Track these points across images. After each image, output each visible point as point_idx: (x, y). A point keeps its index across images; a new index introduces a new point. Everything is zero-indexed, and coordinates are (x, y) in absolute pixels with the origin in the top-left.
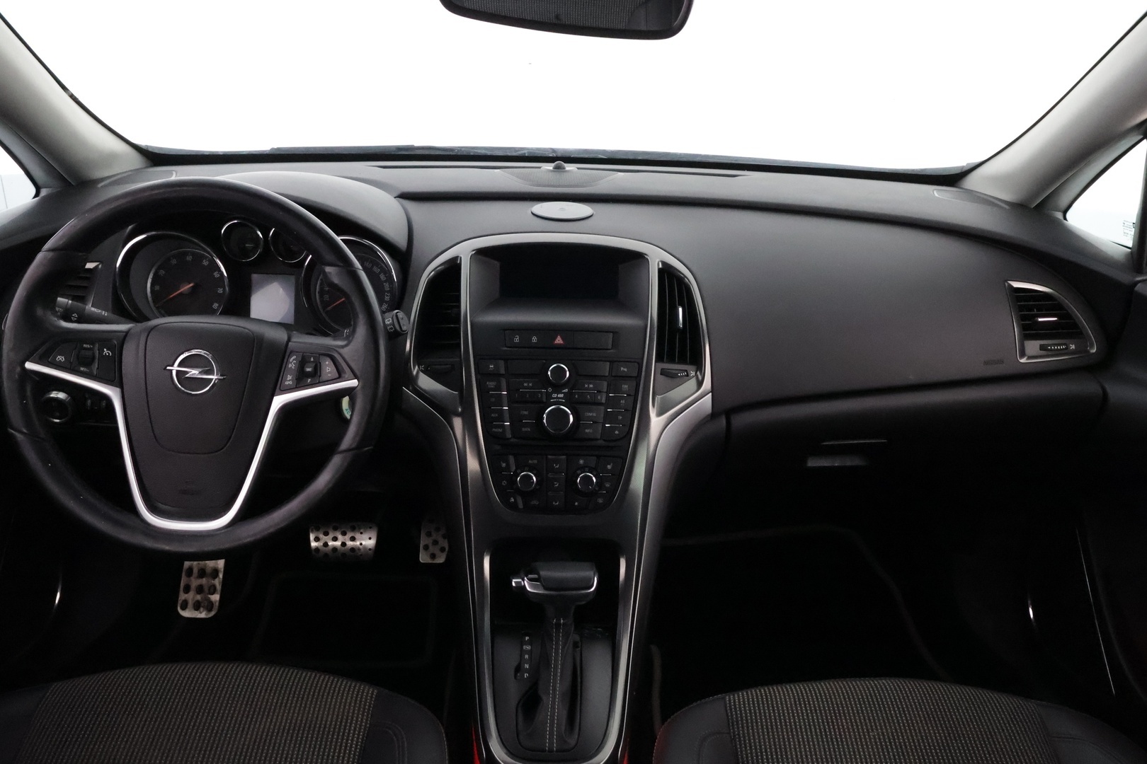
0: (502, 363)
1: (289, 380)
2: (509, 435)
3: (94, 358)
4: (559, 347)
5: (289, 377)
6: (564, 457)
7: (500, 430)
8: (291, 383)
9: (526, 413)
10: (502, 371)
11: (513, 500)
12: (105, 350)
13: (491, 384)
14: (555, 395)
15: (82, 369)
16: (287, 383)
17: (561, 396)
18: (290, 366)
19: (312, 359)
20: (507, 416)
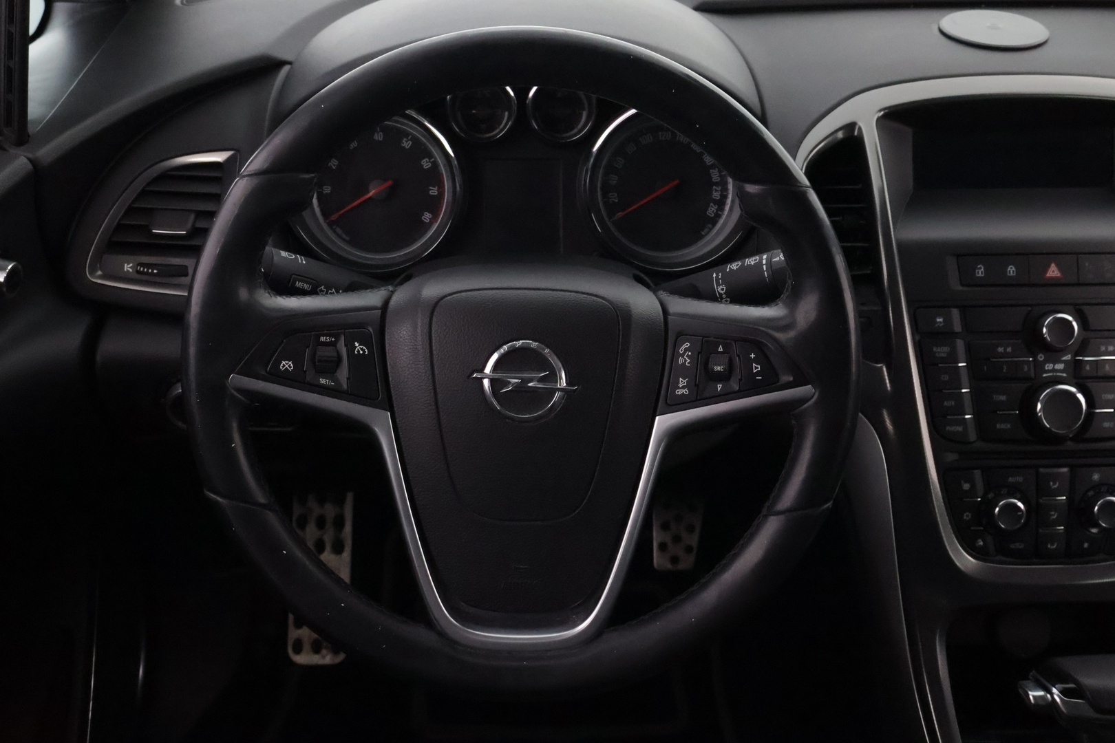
0: (955, 313)
1: (683, 387)
2: (972, 436)
3: (339, 360)
4: (1054, 283)
5: (683, 382)
6: (1065, 470)
7: (960, 429)
8: (685, 391)
9: (1003, 398)
10: (957, 327)
11: (981, 543)
12: (357, 344)
13: (942, 351)
14: (1049, 366)
15: (323, 381)
16: (679, 392)
17: (1060, 366)
18: (681, 361)
19: (721, 349)
20: (968, 403)
